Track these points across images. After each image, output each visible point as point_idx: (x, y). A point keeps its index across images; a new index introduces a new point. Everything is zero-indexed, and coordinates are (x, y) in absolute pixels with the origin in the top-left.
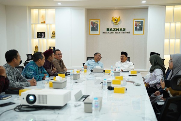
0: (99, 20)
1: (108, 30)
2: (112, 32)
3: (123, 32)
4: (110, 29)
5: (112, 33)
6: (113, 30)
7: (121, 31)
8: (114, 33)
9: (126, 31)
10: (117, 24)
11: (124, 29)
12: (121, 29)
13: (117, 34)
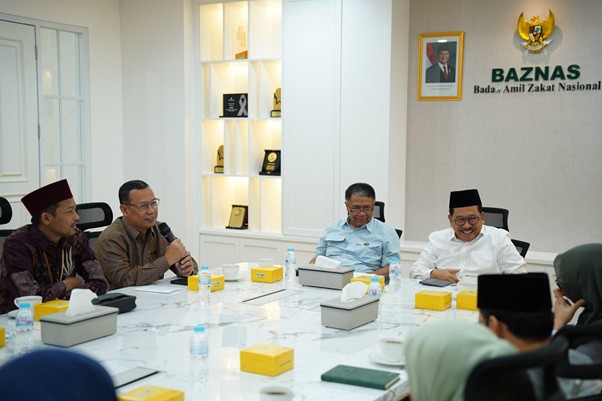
0: (458, 34)
1: (497, 75)
2: (517, 84)
3: (568, 82)
4: (505, 75)
5: (515, 90)
6: (520, 74)
7: (558, 80)
8: (527, 88)
9: (583, 80)
10: (540, 47)
11: (575, 71)
12: (559, 68)
13: (540, 93)
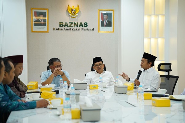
0: (46, 9)
1: (61, 25)
2: (68, 28)
3: (84, 28)
4: (64, 25)
5: (67, 30)
6: (69, 25)
7: (81, 27)
8: (71, 29)
9: (88, 27)
10: (75, 16)
11: (86, 24)
12: (81, 23)
13: (76, 31)
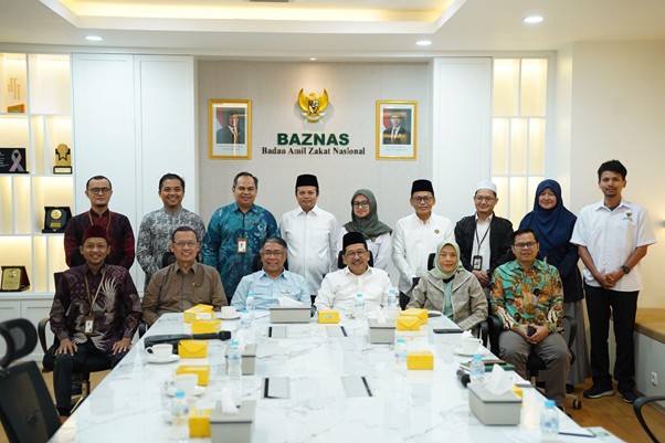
0: (246, 102)
1: (282, 139)
2: (300, 147)
3: (340, 147)
4: (289, 139)
5: (298, 152)
6: (302, 139)
7: (332, 145)
8: (308, 151)
9: (351, 146)
10: (317, 118)
11: (345, 139)
12: (332, 136)
13: (318, 155)
